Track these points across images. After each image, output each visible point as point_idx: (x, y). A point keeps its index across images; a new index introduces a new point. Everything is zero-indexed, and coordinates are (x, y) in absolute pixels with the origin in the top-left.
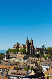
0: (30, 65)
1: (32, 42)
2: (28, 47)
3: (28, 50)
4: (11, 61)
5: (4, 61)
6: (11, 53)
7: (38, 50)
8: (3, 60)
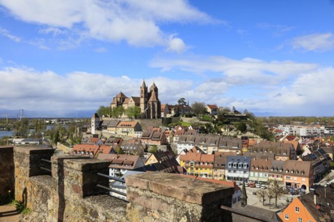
0: (151, 143)
1: (156, 90)
2: (146, 103)
3: (145, 109)
4: (105, 135)
5: (89, 136)
6: (106, 116)
7: (170, 110)
8: (88, 133)
